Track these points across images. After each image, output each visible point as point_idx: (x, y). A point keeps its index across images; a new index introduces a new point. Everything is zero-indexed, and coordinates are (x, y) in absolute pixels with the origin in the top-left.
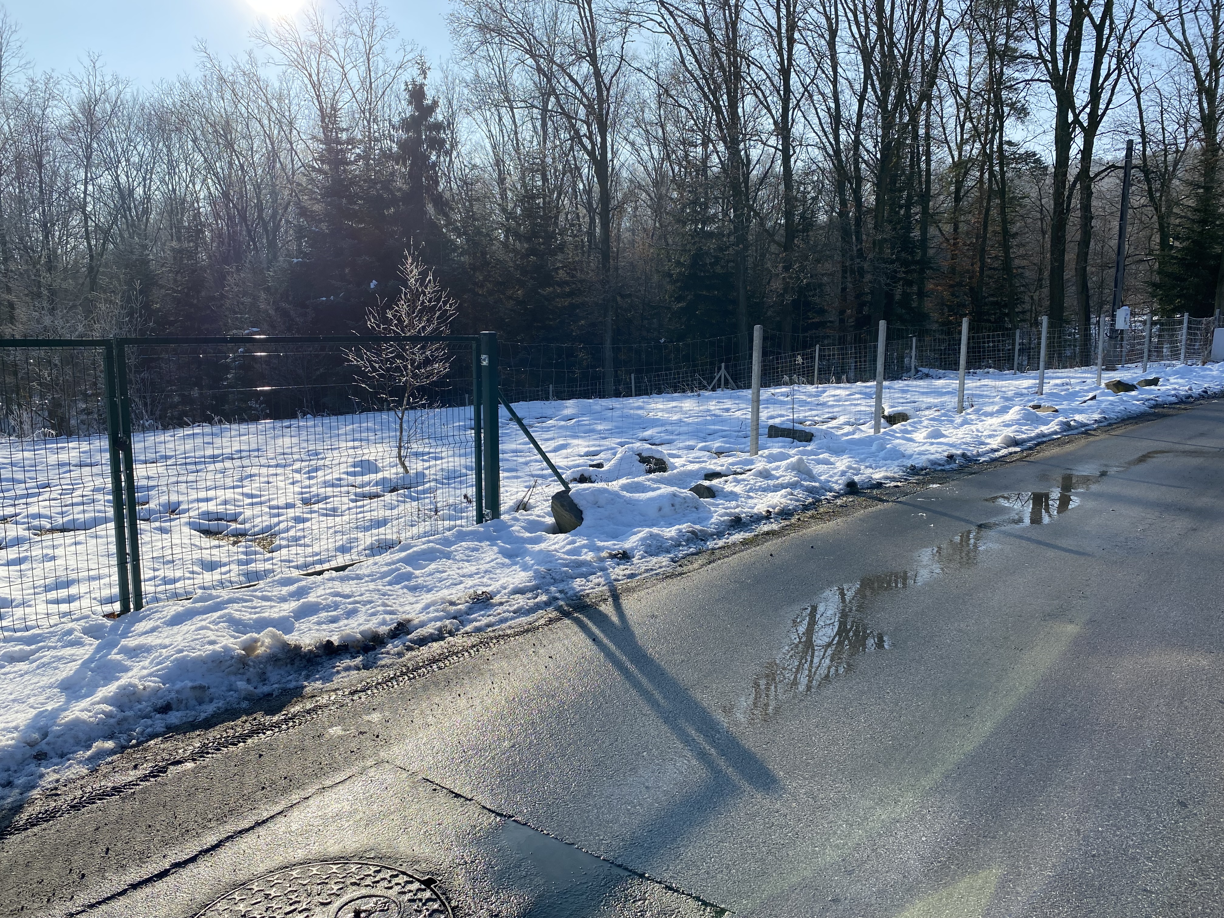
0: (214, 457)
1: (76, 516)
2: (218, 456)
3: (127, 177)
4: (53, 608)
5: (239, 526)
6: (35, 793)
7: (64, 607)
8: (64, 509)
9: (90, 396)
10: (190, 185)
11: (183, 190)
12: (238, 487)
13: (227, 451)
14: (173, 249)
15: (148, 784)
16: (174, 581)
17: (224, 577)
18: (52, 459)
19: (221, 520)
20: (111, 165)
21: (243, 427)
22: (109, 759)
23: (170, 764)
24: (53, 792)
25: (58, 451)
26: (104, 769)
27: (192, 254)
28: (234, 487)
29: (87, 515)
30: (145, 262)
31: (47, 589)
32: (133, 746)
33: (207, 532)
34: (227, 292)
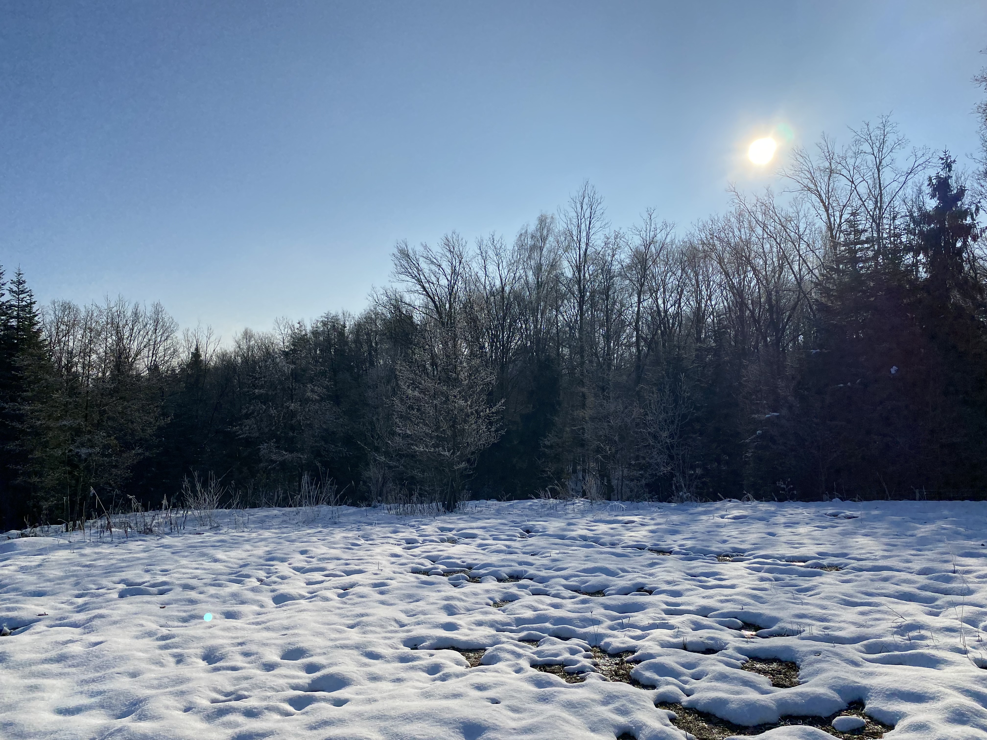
10: (709, 302)
34: (745, 381)
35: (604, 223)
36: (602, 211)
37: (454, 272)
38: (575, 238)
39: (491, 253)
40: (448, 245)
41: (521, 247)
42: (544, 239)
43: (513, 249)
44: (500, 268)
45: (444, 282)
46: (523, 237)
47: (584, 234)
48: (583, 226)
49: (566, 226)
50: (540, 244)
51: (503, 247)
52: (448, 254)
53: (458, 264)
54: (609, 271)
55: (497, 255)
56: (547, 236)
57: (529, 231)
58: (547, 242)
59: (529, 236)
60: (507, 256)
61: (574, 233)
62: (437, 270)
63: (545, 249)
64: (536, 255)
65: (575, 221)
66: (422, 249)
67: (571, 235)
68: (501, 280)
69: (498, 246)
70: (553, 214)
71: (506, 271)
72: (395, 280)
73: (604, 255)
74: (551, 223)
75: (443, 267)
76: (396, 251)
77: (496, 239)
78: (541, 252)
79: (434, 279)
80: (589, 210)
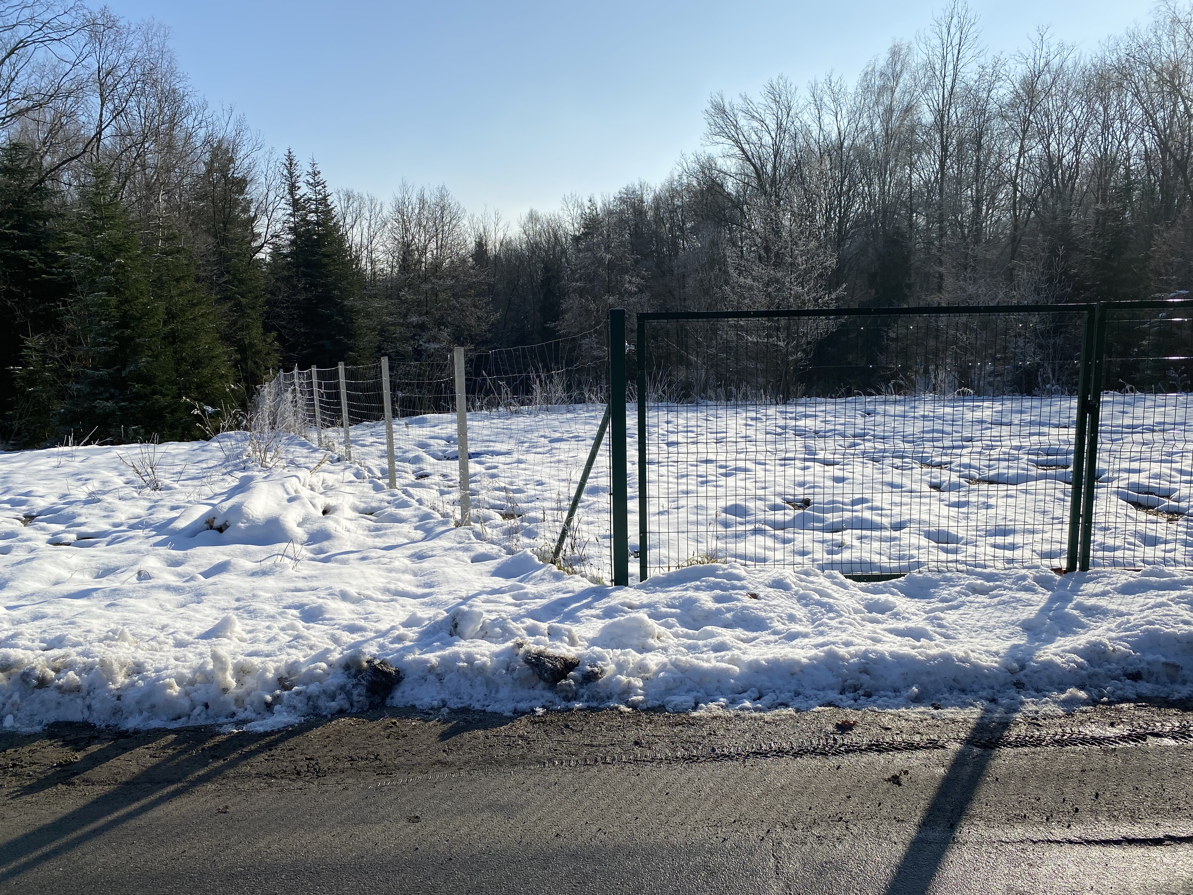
0: (1133, 427)
1: (1001, 471)
2: (1137, 426)
3: (1058, 145)
4: (999, 552)
5: (1172, 503)
6: (1018, 717)
7: (1008, 554)
8: (992, 463)
9: (999, 360)
10: (1124, 143)
11: (1114, 150)
12: (1166, 461)
13: (1148, 422)
14: (1098, 212)
15: (1128, 746)
16: (1114, 549)
17: (1168, 555)
18: (969, 416)
19: (1151, 493)
20: (1044, 136)
21: (1160, 398)
22: (1084, 708)
23: (1150, 734)
24: (1035, 721)
25: (973, 409)
26: (1078, 716)
27: (1117, 215)
28: (1161, 461)
29: (1011, 471)
30: (1067, 227)
31: (989, 533)
32: (1104, 703)
33: (1138, 505)
34: (1153, 252)
35: (978, 51)
36: (975, 35)
37: (779, 126)
38: (938, 73)
39: (827, 99)
40: (774, 95)
41: (867, 89)
42: (897, 77)
43: (856, 93)
44: (839, 118)
45: (767, 140)
46: (869, 77)
47: (951, 67)
48: (949, 57)
49: (926, 58)
50: (891, 84)
51: (843, 90)
52: (773, 106)
53: (785, 116)
54: (983, 112)
55: (834, 101)
56: (901, 72)
57: (877, 68)
58: (901, 81)
59: (877, 74)
60: (848, 103)
61: (937, 67)
62: (760, 128)
63: (898, 90)
64: (886, 99)
65: (939, 51)
66: (741, 102)
67: (933, 69)
68: (840, 133)
69: (836, 90)
70: (910, 43)
71: (846, 121)
72: (708, 143)
73: (977, 91)
74: (907, 54)
75: (767, 122)
76: (709, 106)
77: (834, 79)
78: (893, 94)
79: (754, 137)
80: (958, 34)
